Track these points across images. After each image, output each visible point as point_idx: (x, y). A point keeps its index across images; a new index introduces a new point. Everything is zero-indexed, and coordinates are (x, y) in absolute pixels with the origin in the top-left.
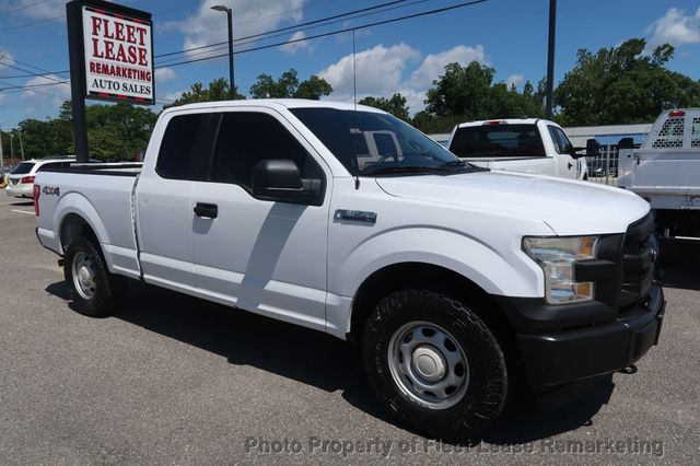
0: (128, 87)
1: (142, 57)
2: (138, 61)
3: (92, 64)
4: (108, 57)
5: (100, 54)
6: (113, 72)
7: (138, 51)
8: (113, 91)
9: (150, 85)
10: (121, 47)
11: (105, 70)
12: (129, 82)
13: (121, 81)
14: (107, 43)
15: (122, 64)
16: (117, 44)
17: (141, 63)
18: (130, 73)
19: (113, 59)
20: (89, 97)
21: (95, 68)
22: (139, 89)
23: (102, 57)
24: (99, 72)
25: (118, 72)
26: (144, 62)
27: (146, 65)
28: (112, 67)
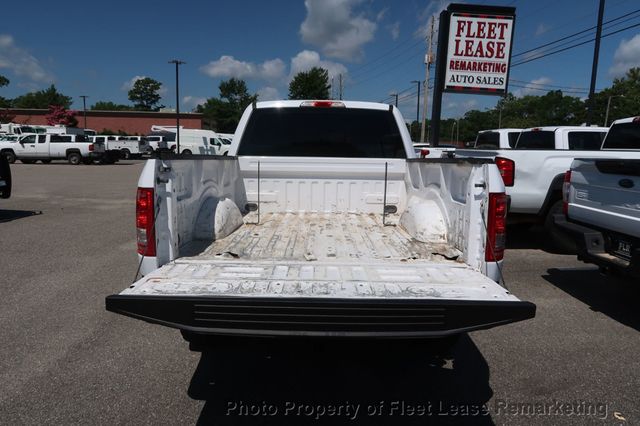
0: (482, 79)
1: (499, 50)
2: (495, 54)
3: (452, 62)
4: (467, 55)
5: (460, 52)
6: (469, 67)
7: (496, 45)
8: (467, 85)
9: (504, 76)
10: (480, 44)
11: (463, 66)
12: (482, 75)
13: (475, 74)
14: (467, 42)
15: (478, 60)
16: (477, 41)
17: (498, 56)
18: (485, 67)
19: (471, 55)
20: (446, 91)
21: (455, 65)
22: (492, 81)
23: (461, 55)
24: (457, 69)
25: (474, 67)
26: (501, 55)
27: (503, 57)
28: (470, 63)
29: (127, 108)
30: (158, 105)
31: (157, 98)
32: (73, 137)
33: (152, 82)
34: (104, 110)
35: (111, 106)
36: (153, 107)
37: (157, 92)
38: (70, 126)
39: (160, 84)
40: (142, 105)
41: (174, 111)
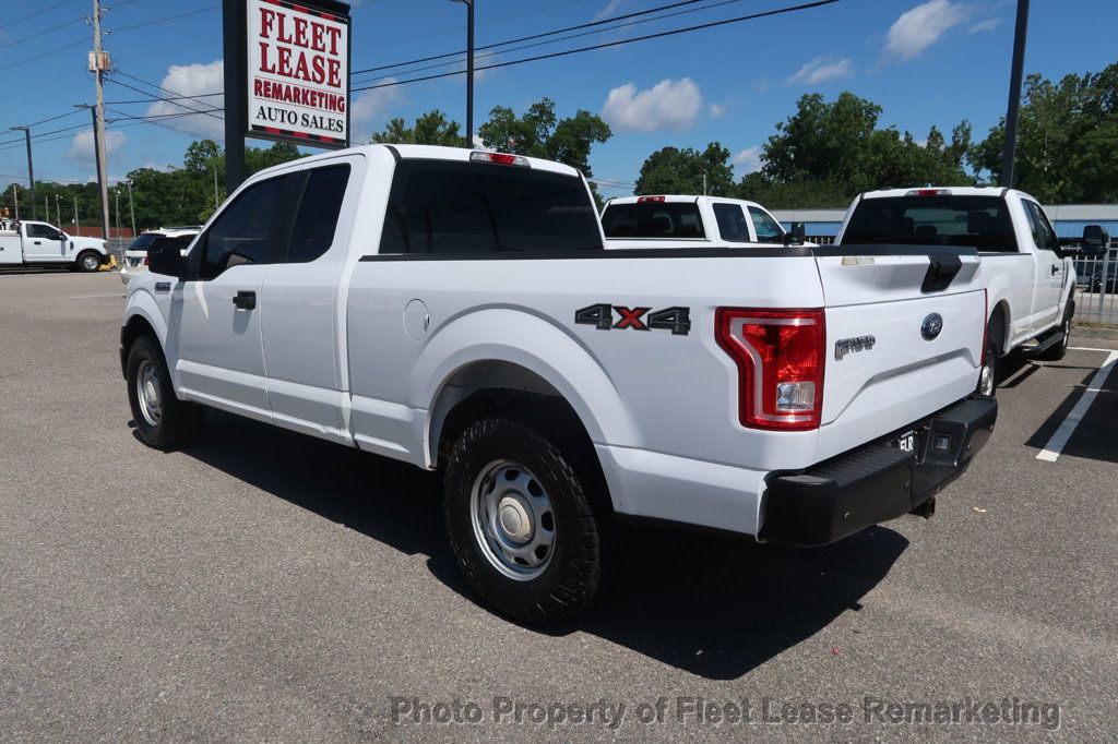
0: (310, 120)
1: (333, 73)
2: (327, 79)
3: (257, 82)
4: (282, 72)
5: (270, 67)
6: (288, 96)
7: (327, 64)
8: (287, 126)
9: (343, 117)
10: (302, 57)
11: (277, 92)
12: (311, 112)
13: (300, 109)
14: (281, 50)
15: (301, 84)
16: (296, 51)
17: (331, 83)
18: (313, 99)
19: (290, 75)
20: (252, 135)
21: (263, 89)
22: (326, 124)
23: (273, 71)
24: (267, 96)
25: (297, 97)
26: (336, 82)
27: (338, 86)
28: (288, 88)
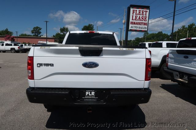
0: (140, 27)
1: (145, 19)
4: (135, 20)
5: (133, 19)
6: (136, 24)
7: (144, 17)
8: (136, 29)
9: (147, 26)
10: (140, 17)
11: (134, 23)
12: (140, 26)
13: (138, 26)
14: (136, 16)
15: (139, 21)
16: (138, 16)
18: (141, 24)
19: (137, 20)
20: (129, 31)
21: (132, 23)
22: (143, 28)
25: (138, 24)
27: (146, 21)
28: (136, 22)
29: (31, 36)
30: (41, 35)
31: (40, 32)
32: (13, 44)
33: (39, 28)
34: (23, 36)
35: (25, 35)
36: (39, 35)
37: (40, 31)
38: (12, 41)
39: (41, 28)
40: (35, 35)
41: (46, 37)
